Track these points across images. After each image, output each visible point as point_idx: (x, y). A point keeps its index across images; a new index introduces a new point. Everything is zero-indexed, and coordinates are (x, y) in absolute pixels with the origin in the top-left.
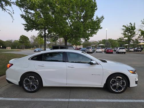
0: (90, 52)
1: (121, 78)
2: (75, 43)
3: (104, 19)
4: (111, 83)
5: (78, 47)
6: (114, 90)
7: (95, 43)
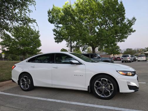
0: (128, 61)
1: (107, 80)
2: (112, 52)
3: (135, 20)
4: (95, 85)
5: (116, 56)
6: (99, 95)
7: (140, 51)
